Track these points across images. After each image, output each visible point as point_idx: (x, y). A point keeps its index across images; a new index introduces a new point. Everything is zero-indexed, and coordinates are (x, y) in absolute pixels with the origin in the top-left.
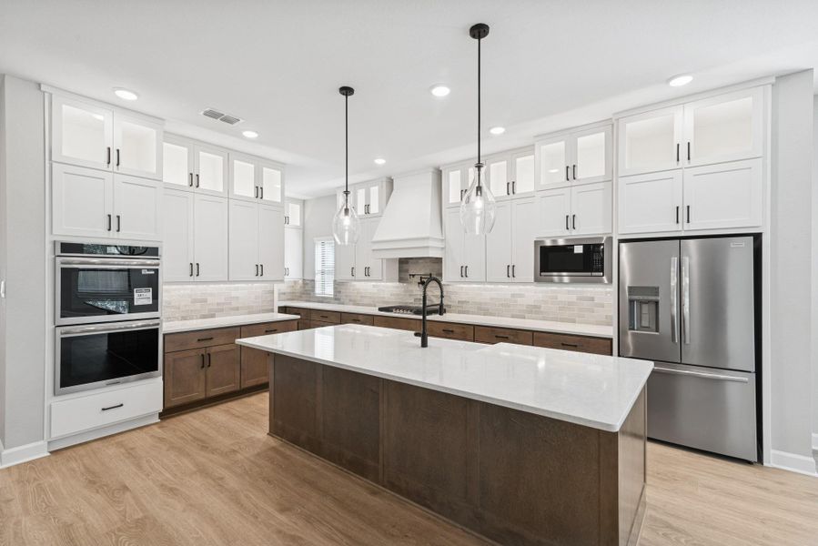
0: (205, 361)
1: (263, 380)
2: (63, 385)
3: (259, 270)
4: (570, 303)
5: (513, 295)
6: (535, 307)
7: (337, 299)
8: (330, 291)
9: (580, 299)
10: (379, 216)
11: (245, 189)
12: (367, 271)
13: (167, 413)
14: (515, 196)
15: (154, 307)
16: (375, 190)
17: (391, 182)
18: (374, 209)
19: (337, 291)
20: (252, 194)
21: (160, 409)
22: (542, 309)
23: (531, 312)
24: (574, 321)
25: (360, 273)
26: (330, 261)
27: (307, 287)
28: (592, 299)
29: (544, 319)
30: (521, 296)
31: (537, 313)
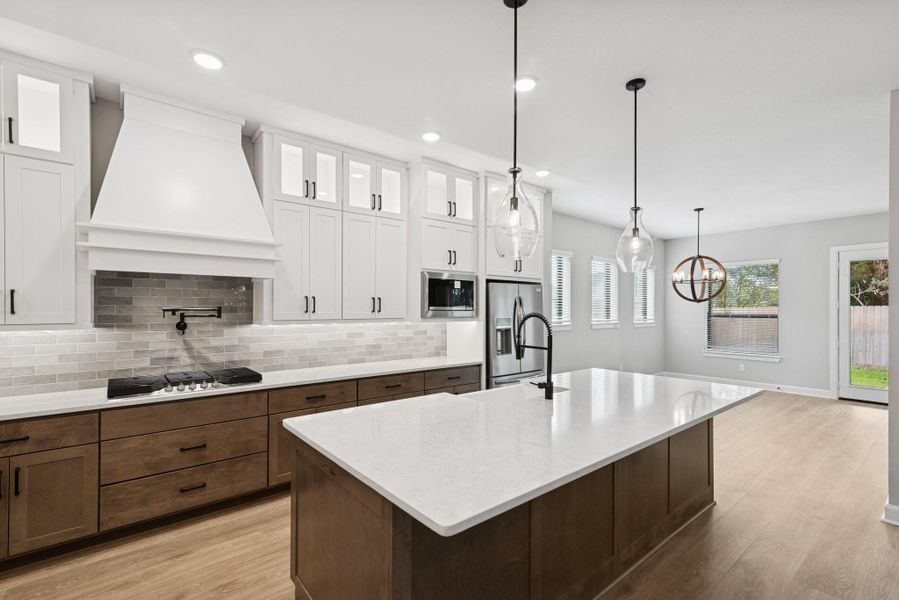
4: (408, 339)
5: (351, 335)
6: (377, 347)
9: (417, 333)
14: (379, 213)
22: (383, 349)
23: (371, 353)
24: (410, 357)
28: (425, 332)
29: (385, 359)
30: (360, 335)
31: (377, 353)
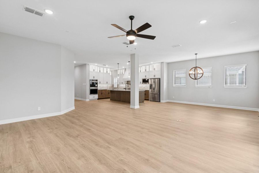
0: (102, 93)
1: (109, 97)
2: (91, 94)
3: (107, 83)
7: (117, 88)
8: (116, 87)
10: (124, 74)
11: (105, 72)
12: (122, 83)
13: (98, 99)
15: (97, 87)
16: (123, 70)
17: (125, 69)
18: (123, 73)
19: (117, 86)
20: (106, 72)
21: (98, 98)
25: (121, 83)
26: (116, 81)
27: (113, 86)
30: (141, 86)
